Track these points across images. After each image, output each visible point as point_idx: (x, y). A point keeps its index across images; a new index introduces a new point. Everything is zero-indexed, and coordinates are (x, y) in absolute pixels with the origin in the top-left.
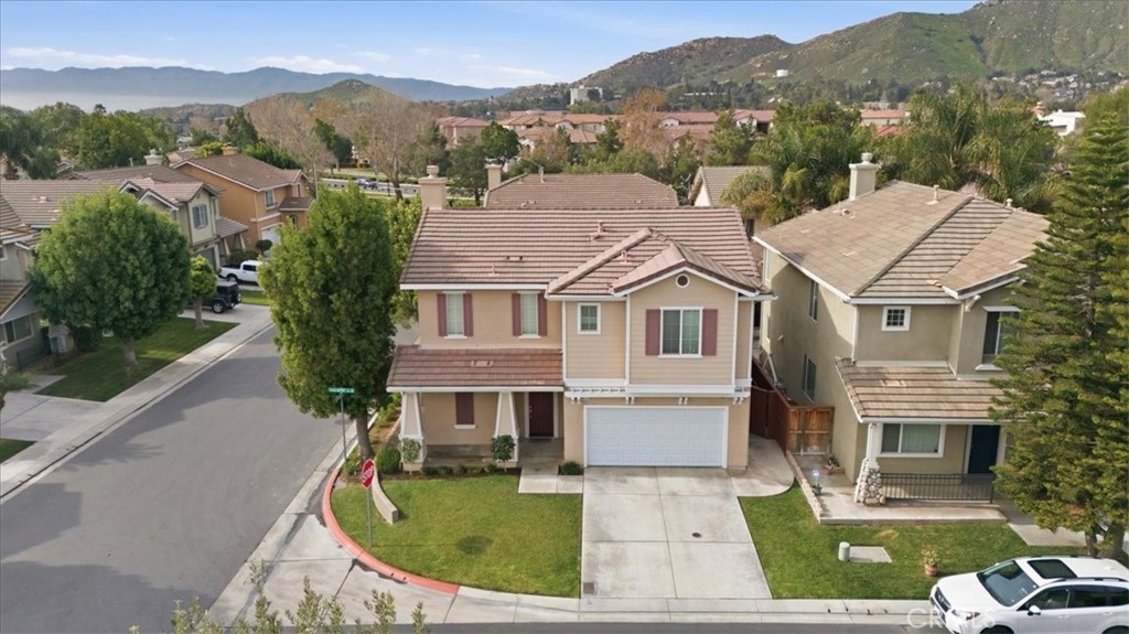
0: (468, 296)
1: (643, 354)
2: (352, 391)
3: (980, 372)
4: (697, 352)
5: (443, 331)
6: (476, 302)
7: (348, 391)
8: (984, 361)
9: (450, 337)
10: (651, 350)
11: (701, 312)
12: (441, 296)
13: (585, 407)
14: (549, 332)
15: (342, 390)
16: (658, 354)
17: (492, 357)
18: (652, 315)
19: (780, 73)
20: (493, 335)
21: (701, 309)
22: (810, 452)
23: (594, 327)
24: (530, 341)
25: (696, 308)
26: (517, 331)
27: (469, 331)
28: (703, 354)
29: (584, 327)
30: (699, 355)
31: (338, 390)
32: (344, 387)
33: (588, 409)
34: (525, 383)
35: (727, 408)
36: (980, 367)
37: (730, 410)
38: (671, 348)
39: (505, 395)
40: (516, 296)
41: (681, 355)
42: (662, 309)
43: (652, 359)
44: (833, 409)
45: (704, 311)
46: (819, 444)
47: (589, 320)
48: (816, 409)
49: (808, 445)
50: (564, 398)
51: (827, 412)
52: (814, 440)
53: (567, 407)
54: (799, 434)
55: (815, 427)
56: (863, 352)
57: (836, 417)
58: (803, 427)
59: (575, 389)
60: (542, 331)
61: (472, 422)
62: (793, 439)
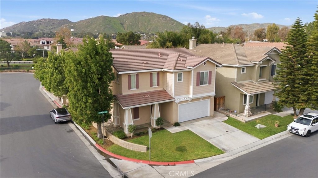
0: (137, 75)
1: (196, 86)
3: (259, 81)
4: (207, 84)
5: (130, 88)
6: (140, 77)
7: (105, 112)
8: (260, 78)
9: (132, 89)
10: (198, 85)
12: (129, 76)
13: (179, 104)
14: (160, 85)
15: (103, 112)
16: (199, 85)
17: (148, 94)
18: (198, 74)
19: (72, 30)
20: (145, 87)
21: (208, 71)
22: (221, 109)
23: (181, 80)
24: (155, 88)
25: (207, 71)
26: (151, 85)
27: (138, 87)
28: (209, 84)
29: (179, 80)
30: (208, 85)
31: (102, 113)
32: (103, 111)
33: (179, 105)
34: (164, 100)
36: (259, 80)
37: (211, 99)
38: (202, 84)
39: (157, 105)
40: (151, 74)
41: (204, 85)
42: (200, 72)
43: (198, 87)
44: (225, 97)
45: (209, 72)
46: (222, 107)
47: (180, 78)
48: (221, 97)
49: (220, 107)
50: (174, 103)
51: (224, 98)
52: (221, 105)
53: (174, 106)
54: (219, 105)
55: (221, 102)
56: (238, 80)
57: (226, 98)
58: (219, 103)
59: (178, 99)
60: (158, 85)
61: (138, 118)
62: (217, 106)
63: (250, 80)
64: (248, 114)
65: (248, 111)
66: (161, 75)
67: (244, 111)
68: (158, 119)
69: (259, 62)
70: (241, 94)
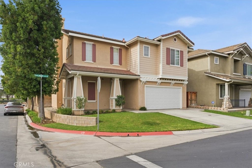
0: (94, 45)
1: (166, 64)
2: (47, 76)
5: (84, 58)
6: (97, 48)
7: (45, 76)
9: (87, 61)
10: (168, 63)
11: (180, 51)
12: (84, 44)
14: (122, 64)
15: (41, 76)
16: (170, 64)
18: (168, 49)
20: (103, 63)
23: (148, 55)
24: (116, 66)
27: (94, 60)
29: (145, 55)
30: (179, 66)
32: (43, 74)
33: (146, 86)
34: (126, 74)
35: (182, 87)
36: (234, 74)
38: (173, 63)
39: (117, 80)
40: (111, 48)
41: (175, 65)
42: (171, 48)
43: (168, 66)
44: (197, 92)
47: (146, 53)
48: (193, 92)
49: (192, 104)
50: (139, 82)
51: (195, 93)
52: (193, 102)
53: (139, 85)
54: (191, 101)
55: (193, 98)
56: (211, 70)
57: (198, 94)
58: (191, 98)
59: (144, 78)
60: (120, 63)
61: (94, 99)
62: (189, 102)
63: (223, 73)
64: (228, 105)
65: (228, 102)
66: (123, 51)
67: (223, 103)
68: (119, 97)
69: (234, 50)
70: (217, 84)
